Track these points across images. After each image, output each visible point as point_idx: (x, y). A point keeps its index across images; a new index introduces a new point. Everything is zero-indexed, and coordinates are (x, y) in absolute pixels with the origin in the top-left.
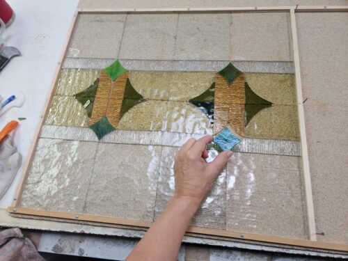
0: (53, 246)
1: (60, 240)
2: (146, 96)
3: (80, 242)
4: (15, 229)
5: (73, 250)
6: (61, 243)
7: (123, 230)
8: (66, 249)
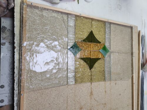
0: (6, 26)
1: (9, 30)
2: (93, 70)
3: (9, 43)
4: (13, 4)
5: (4, 39)
6: (7, 31)
7: (18, 72)
8: (4, 35)
